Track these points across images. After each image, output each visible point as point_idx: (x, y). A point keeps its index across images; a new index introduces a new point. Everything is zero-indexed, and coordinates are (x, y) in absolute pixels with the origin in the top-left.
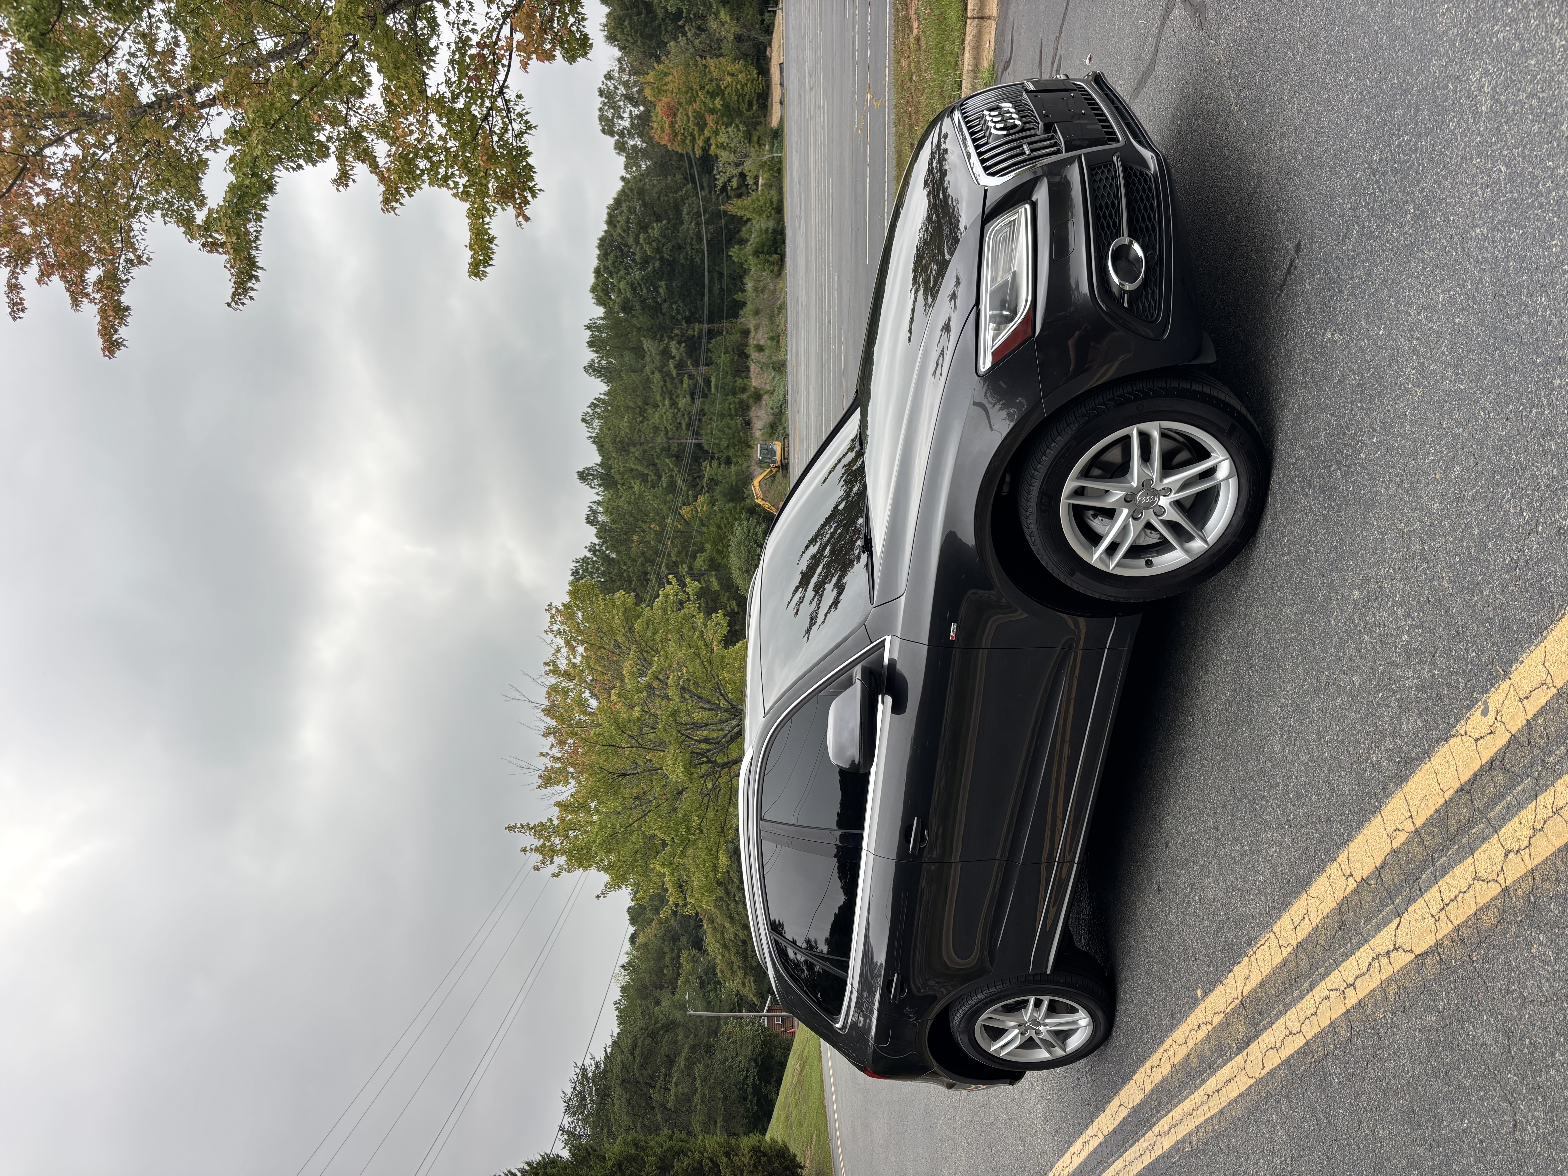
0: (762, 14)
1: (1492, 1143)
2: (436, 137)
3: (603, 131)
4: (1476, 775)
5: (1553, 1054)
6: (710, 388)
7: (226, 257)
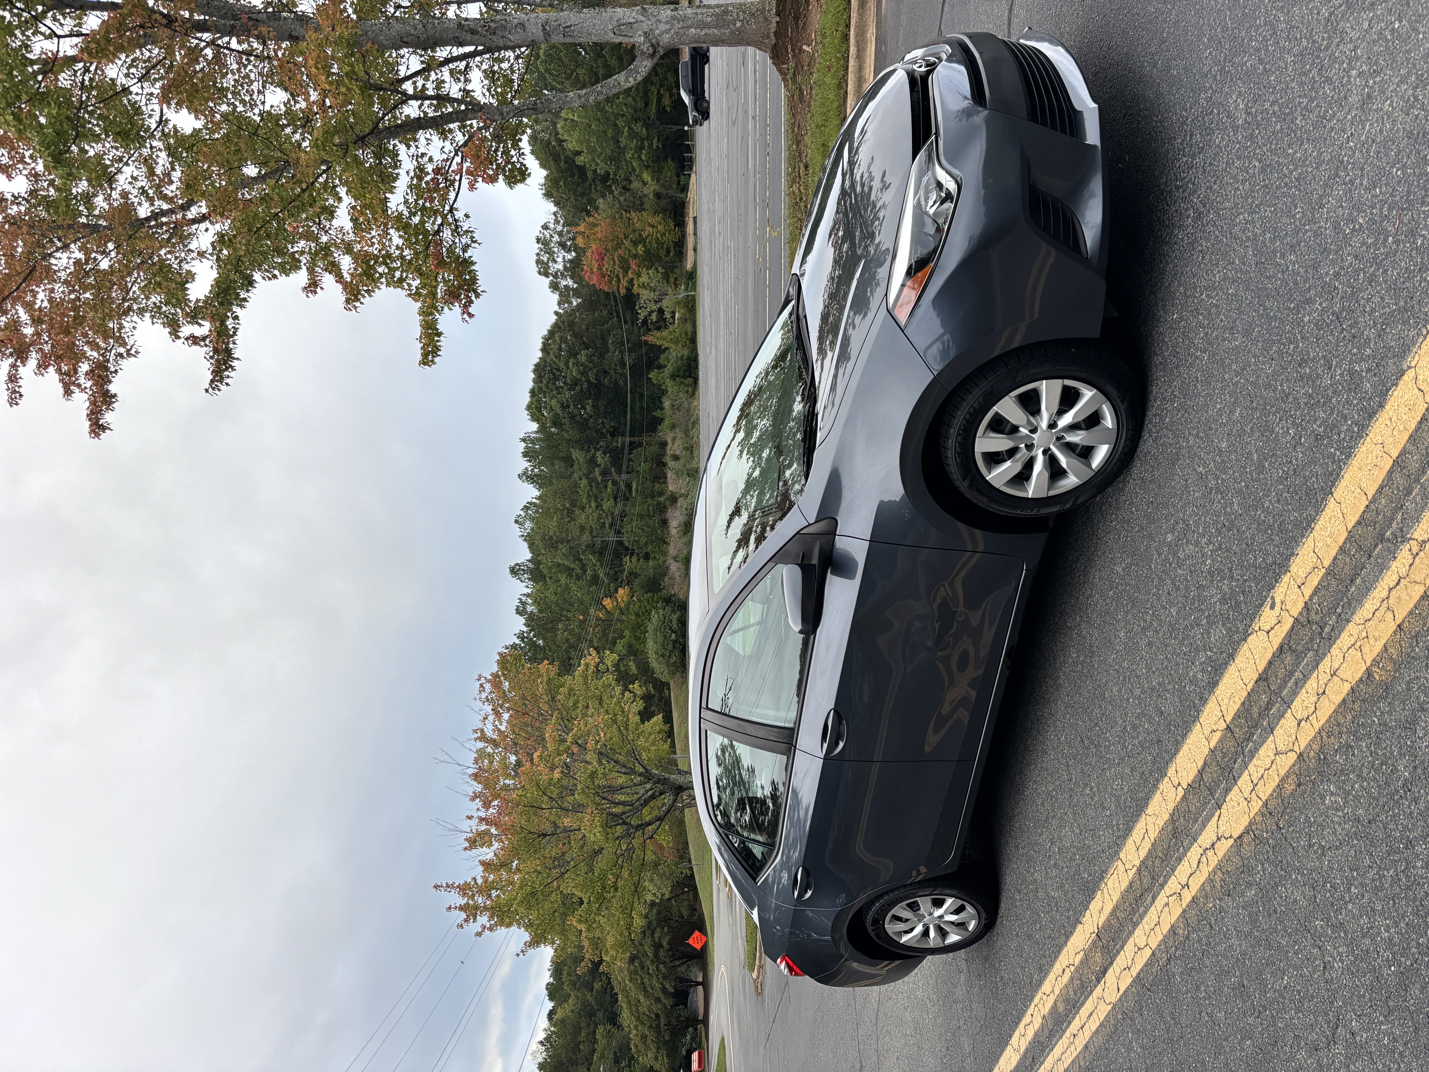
0: (678, 176)
1: (1308, 990)
2: (393, 248)
3: (540, 273)
4: (1270, 663)
5: (1349, 889)
6: (631, 493)
7: (205, 349)
